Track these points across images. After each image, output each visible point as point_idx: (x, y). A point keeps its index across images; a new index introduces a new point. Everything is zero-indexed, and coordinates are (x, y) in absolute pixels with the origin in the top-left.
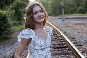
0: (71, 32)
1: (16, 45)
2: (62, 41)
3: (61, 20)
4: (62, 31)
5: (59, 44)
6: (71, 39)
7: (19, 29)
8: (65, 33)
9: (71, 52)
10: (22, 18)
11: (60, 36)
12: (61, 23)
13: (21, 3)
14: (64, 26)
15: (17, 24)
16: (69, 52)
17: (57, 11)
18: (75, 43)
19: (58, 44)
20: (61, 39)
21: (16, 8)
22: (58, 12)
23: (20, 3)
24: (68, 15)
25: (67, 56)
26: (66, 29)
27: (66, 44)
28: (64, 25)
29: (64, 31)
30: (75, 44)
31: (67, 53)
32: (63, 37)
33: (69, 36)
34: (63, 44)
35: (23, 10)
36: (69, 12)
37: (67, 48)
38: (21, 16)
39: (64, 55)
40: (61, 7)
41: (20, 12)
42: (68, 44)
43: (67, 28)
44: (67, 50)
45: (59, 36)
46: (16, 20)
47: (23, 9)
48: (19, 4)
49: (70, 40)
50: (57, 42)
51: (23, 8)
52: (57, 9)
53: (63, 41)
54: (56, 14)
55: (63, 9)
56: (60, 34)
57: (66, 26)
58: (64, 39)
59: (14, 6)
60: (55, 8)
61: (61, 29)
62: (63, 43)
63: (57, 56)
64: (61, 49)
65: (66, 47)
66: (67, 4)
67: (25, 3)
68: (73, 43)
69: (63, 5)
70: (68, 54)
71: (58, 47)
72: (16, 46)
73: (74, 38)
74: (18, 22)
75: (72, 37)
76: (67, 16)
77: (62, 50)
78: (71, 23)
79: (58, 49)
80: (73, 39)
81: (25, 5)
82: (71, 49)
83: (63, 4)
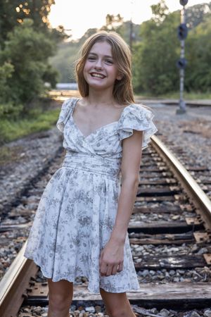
0: (200, 152)
1: (11, 181)
2: (164, 174)
3: (172, 112)
4: (172, 147)
5: (155, 185)
6: (197, 171)
7: (22, 132)
8: (179, 152)
9: (188, 207)
10: (33, 93)
11: (162, 161)
12: (171, 121)
13: (34, 42)
14: (182, 130)
15: (17, 114)
16: (182, 207)
17: (163, 77)
18: (205, 184)
19: (151, 185)
20: (161, 168)
21: (17, 58)
22: (163, 81)
23: (30, 40)
24: (199, 94)
25: (175, 217)
26: (186, 139)
27: (176, 184)
28: (180, 127)
29: (176, 146)
30: (205, 188)
31: (175, 209)
32: (168, 164)
33: (191, 161)
34: (166, 184)
35: (41, 67)
36: (204, 84)
37: (177, 197)
38: (32, 89)
39: (166, 216)
40: (177, 65)
41: (30, 73)
42: (183, 186)
43: (190, 137)
44: (176, 203)
45: (158, 161)
46: (14, 99)
47: (41, 64)
48: (29, 43)
49: (193, 173)
50: (148, 178)
51: (39, 60)
52: (164, 72)
53: (166, 177)
54: (159, 89)
55: (182, 72)
56: (161, 155)
57: (185, 132)
58: (172, 169)
59: (7, 49)
60: (155, 66)
61: (169, 140)
62: (168, 180)
63: (143, 217)
64: (159, 198)
65: (175, 193)
66: (200, 56)
67: (47, 41)
68: (198, 183)
69: (182, 56)
70: (179, 212)
71: (150, 191)
72: (12, 184)
73: (208, 170)
74: (21, 107)
75: (202, 164)
76: (195, 98)
77: (160, 202)
78: (205, 123)
79: (148, 199)
80: (203, 171)
81: (50, 47)
82: (191, 201)
83: (183, 51)
